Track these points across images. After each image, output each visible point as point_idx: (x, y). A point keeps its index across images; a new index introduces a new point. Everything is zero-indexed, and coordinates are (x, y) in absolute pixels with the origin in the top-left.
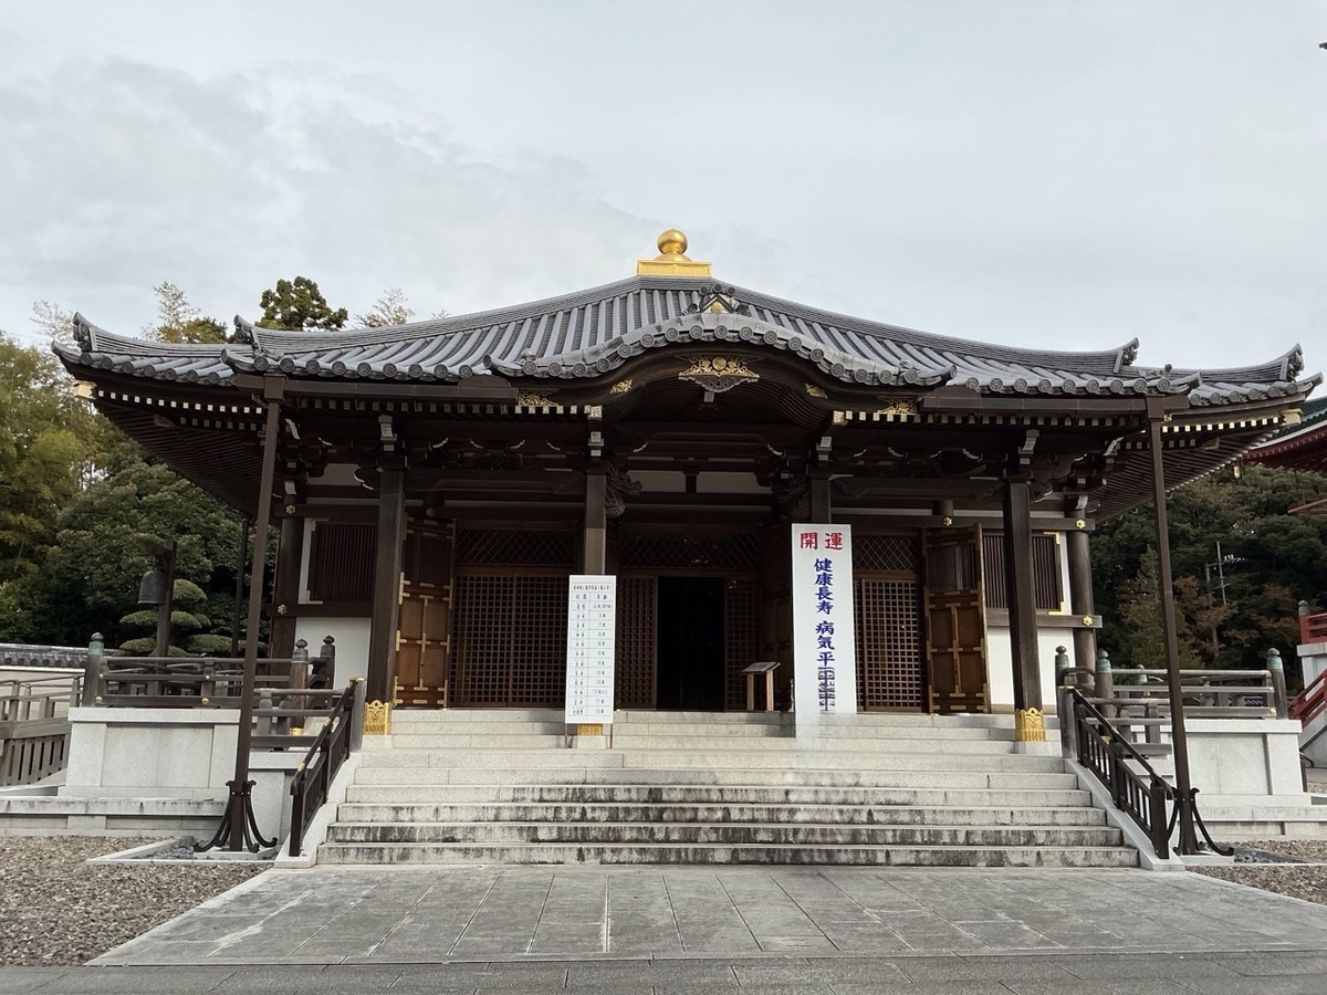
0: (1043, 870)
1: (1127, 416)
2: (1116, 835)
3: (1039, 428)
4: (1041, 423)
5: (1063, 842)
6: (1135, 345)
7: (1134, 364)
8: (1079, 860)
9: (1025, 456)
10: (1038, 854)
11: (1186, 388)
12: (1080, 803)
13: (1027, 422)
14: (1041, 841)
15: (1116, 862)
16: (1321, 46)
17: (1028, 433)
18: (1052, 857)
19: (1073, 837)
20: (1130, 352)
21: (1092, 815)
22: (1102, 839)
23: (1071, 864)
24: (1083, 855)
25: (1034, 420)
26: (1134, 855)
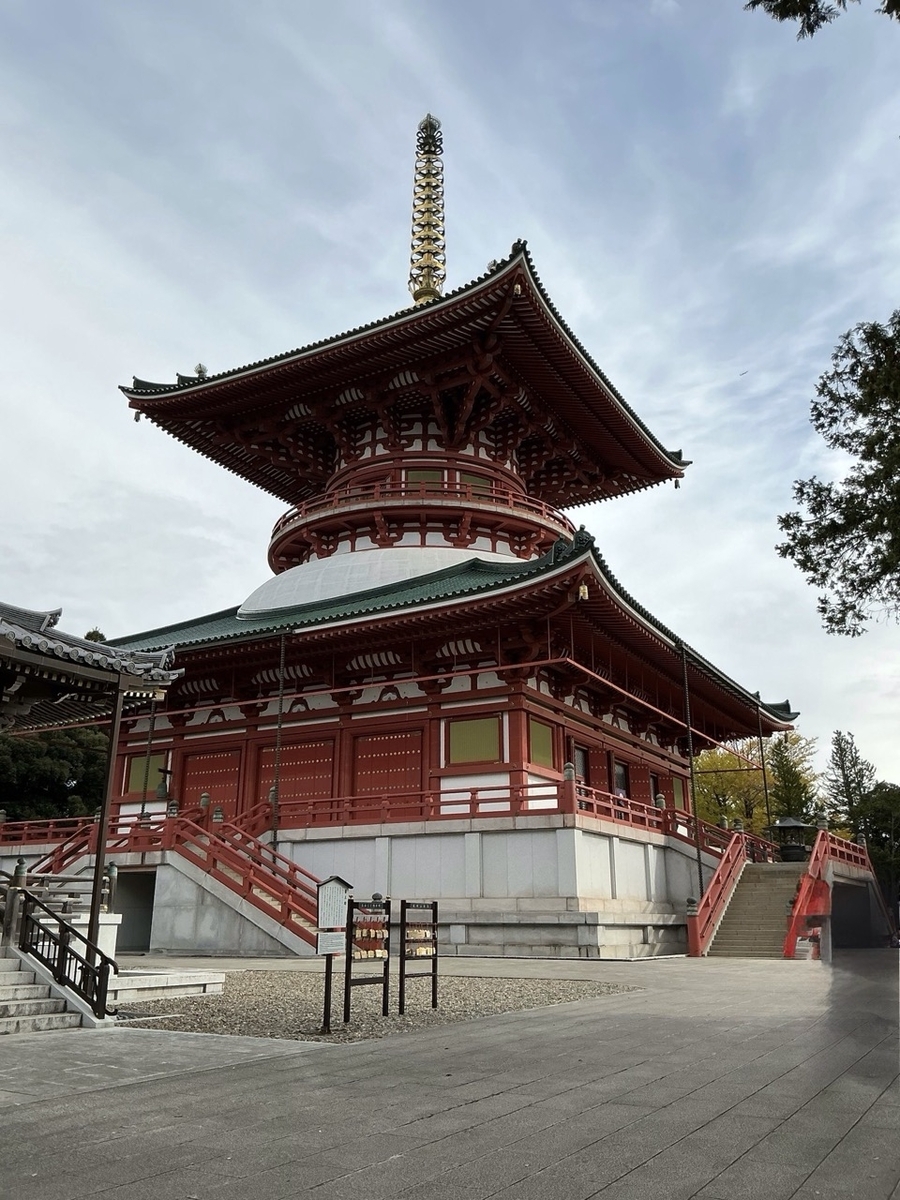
0: (21, 1035)
1: (102, 684)
2: (62, 1004)
3: (26, 675)
4: (27, 672)
5: (27, 1013)
6: (58, 613)
7: (55, 628)
8: (43, 1025)
9: (7, 695)
10: (18, 1023)
11: (142, 671)
12: (26, 981)
13: (18, 670)
14: (12, 1013)
15: (67, 1025)
16: (120, 387)
17: (18, 678)
18: (26, 1025)
19: (34, 1008)
20: (55, 616)
21: (40, 990)
22: (52, 1008)
23: (39, 1029)
24: (46, 1021)
25: (23, 669)
26: (79, 1019)
